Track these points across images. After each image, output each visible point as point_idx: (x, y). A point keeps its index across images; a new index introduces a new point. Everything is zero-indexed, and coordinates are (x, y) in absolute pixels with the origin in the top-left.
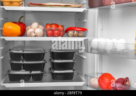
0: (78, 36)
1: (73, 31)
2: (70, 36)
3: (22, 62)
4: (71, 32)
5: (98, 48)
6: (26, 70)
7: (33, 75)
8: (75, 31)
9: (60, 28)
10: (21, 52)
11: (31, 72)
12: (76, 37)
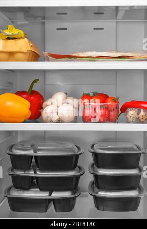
1: (136, 110)
2: (131, 120)
3: (33, 172)
4: (132, 113)
6: (42, 190)
7: (54, 200)
8: (142, 110)
10: (31, 152)
11: (50, 194)
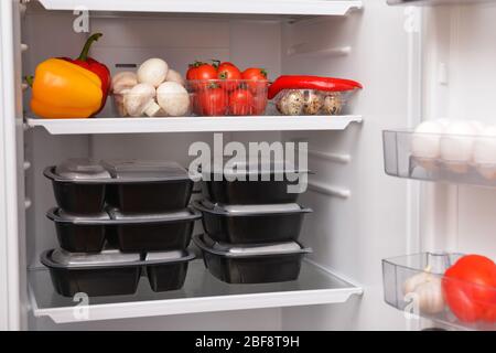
0: (323, 111)
1: (302, 91)
2: (293, 110)
3: (108, 217)
5: (440, 157)
8: (310, 91)
9: (255, 79)
10: (105, 177)
12: (313, 114)
